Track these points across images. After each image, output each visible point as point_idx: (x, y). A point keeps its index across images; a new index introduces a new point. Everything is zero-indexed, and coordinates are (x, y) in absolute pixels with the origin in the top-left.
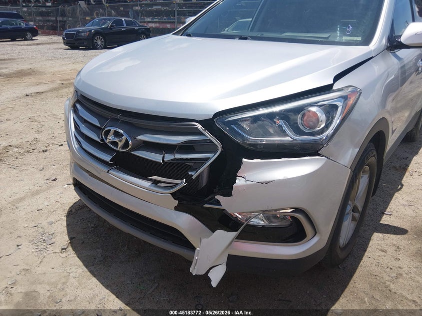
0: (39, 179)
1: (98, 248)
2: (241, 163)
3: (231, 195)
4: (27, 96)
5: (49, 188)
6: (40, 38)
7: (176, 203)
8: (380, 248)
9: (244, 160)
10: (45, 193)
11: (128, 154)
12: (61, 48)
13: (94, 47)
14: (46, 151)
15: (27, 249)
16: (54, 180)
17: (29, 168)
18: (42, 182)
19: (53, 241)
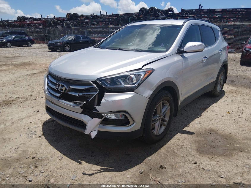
0: (31, 111)
1: (55, 136)
2: (104, 94)
3: (100, 106)
4: (27, 75)
5: (35, 115)
6: (35, 45)
7: (82, 110)
8: (178, 138)
9: (105, 93)
10: (34, 116)
11: (66, 93)
12: (46, 51)
13: (65, 51)
14: (35, 100)
15: (24, 136)
16: (38, 112)
17: (27, 106)
18: (32, 112)
19: (36, 134)
